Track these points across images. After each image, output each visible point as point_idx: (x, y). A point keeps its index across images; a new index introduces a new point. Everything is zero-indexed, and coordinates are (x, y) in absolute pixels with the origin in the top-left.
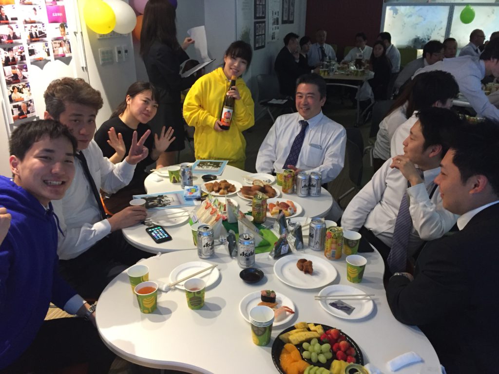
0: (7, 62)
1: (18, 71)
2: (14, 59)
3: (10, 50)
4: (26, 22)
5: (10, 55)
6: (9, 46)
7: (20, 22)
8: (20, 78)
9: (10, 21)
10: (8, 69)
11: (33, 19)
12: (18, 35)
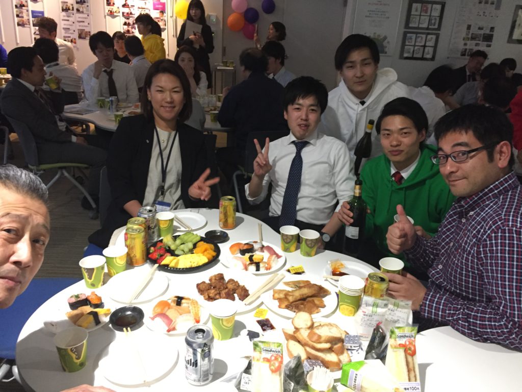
0: (125, 24)
1: (130, 29)
2: (129, 23)
3: (128, 19)
4: (139, 8)
5: (127, 21)
6: (128, 17)
7: (136, 8)
8: (131, 32)
9: (130, 6)
10: (126, 27)
11: (143, 7)
12: (133, 13)
